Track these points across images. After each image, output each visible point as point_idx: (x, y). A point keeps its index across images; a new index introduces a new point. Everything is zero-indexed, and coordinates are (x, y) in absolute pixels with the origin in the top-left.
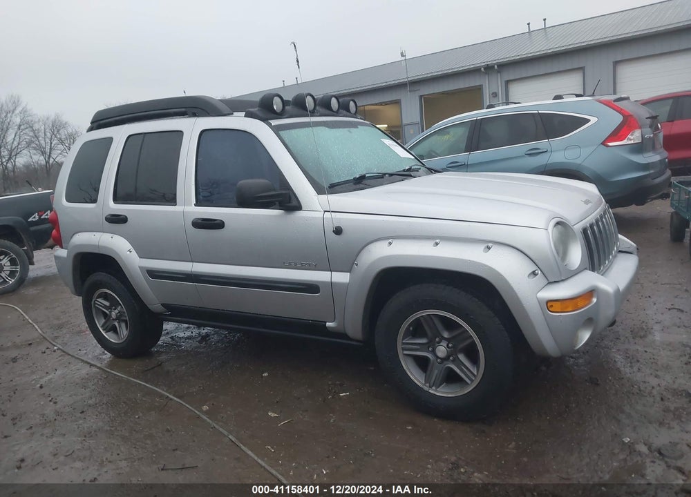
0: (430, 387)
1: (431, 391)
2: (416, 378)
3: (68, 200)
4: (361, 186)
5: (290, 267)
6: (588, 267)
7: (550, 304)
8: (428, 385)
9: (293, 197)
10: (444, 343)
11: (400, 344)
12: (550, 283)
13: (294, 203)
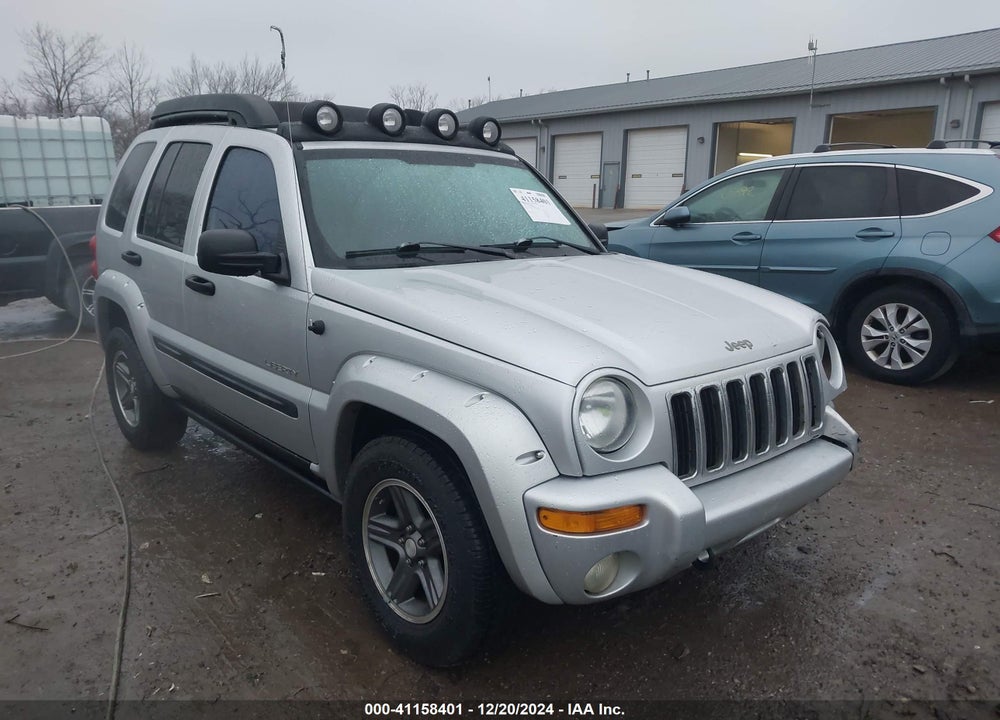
0: (392, 598)
1: (392, 606)
2: (379, 580)
3: (108, 224)
4: (417, 261)
5: (273, 369)
6: (669, 462)
7: (542, 512)
8: (390, 594)
9: (284, 264)
10: (417, 536)
11: (367, 520)
12: (561, 476)
13: (283, 274)
